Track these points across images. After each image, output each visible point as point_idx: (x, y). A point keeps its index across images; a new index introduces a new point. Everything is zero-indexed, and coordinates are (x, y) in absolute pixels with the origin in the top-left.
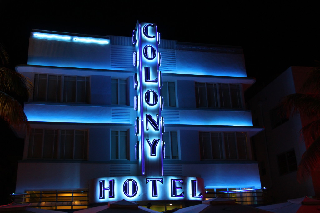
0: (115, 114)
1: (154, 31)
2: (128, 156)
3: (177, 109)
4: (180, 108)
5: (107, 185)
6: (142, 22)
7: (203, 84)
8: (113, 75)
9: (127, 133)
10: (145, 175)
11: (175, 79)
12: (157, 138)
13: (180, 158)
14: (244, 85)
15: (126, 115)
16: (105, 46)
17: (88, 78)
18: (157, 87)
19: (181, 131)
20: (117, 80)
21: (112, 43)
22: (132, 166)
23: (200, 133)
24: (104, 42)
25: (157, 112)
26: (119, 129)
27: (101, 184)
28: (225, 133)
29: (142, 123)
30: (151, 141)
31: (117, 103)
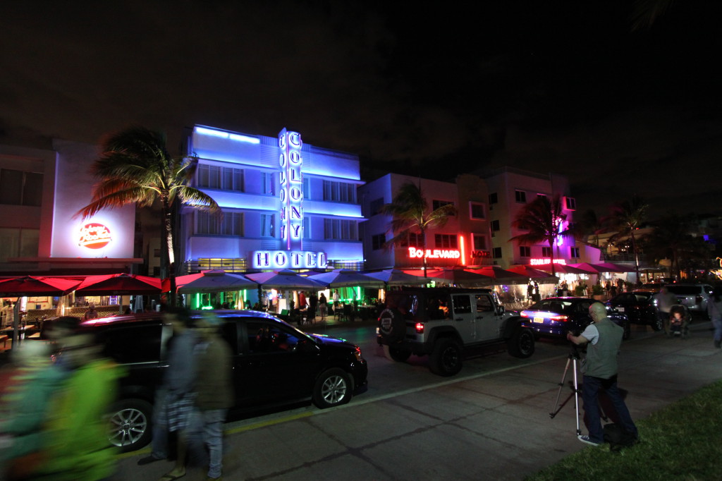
0: (264, 202)
1: (298, 139)
2: (273, 234)
3: (309, 200)
4: (312, 200)
5: (263, 256)
6: (289, 130)
7: (329, 182)
8: (262, 170)
9: (273, 217)
10: (290, 250)
11: (309, 177)
12: (299, 224)
13: (310, 237)
14: (358, 185)
15: (272, 204)
16: (257, 145)
17: (242, 170)
18: (299, 185)
19: (312, 218)
20: (265, 174)
21: (262, 142)
22: (277, 243)
23: (325, 219)
24: (255, 141)
25: (299, 204)
26: (266, 214)
27: (258, 256)
28: (342, 220)
29: (289, 212)
30: (295, 227)
31: (265, 193)
